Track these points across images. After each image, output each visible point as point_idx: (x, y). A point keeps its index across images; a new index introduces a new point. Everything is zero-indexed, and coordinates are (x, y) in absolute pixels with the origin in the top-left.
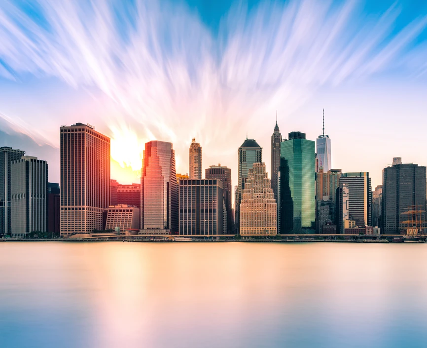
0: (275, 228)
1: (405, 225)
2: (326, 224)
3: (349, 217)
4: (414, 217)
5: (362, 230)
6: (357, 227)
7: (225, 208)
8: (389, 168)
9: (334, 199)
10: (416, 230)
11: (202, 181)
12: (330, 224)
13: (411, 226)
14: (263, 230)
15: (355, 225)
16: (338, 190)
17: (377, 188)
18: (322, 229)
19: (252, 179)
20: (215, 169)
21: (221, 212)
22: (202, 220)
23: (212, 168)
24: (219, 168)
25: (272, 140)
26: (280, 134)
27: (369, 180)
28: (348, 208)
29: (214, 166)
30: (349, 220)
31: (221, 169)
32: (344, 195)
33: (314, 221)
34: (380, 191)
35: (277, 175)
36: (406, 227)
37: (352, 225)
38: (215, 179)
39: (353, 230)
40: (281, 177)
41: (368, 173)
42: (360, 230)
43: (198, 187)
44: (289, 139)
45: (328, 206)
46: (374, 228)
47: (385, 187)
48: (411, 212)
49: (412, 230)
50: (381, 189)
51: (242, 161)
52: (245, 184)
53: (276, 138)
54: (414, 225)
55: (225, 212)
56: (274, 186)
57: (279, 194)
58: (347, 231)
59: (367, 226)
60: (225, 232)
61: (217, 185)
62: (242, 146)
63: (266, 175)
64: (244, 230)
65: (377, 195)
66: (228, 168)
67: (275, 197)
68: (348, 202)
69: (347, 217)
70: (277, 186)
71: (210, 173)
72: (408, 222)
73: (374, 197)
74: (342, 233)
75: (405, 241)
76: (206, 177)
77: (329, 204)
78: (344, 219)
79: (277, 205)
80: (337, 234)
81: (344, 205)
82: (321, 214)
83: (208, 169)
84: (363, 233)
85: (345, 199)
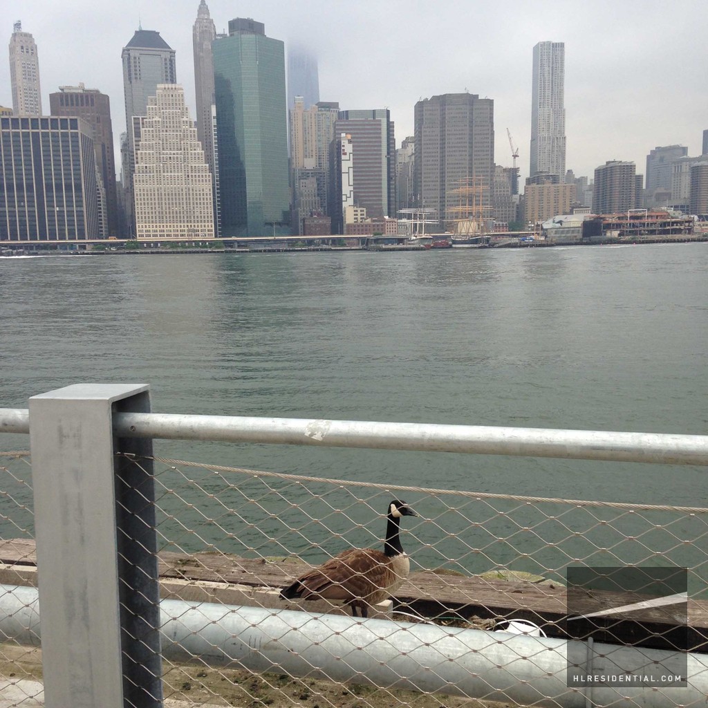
0: (211, 226)
1: (454, 215)
2: (312, 215)
3: (355, 202)
4: (470, 199)
5: (378, 225)
6: (369, 220)
7: (100, 183)
8: (426, 101)
9: (326, 165)
10: (474, 225)
11: (44, 121)
12: (319, 215)
13: (466, 216)
14: (186, 229)
15: (365, 216)
16: (331, 145)
17: (405, 144)
18: (304, 225)
19: (157, 119)
20: (72, 95)
21: (93, 190)
22: (51, 209)
23: (66, 91)
24: (81, 91)
25: (194, 35)
26: (211, 22)
27: (390, 126)
28: (351, 183)
29: (69, 88)
30: (354, 206)
31: (87, 96)
32: (343, 157)
33: (289, 209)
34: (411, 148)
35: (210, 111)
36: (457, 217)
37: (359, 217)
38: (75, 117)
39: (362, 226)
40: (218, 117)
41: (388, 112)
42: (374, 226)
43: (36, 135)
44: (231, 35)
45: (314, 180)
46: (399, 221)
47: (418, 139)
48: (465, 190)
49: (466, 224)
50: (413, 145)
51: (133, 76)
52: (142, 130)
53: (203, 29)
54: (470, 214)
55: (102, 191)
56: (204, 138)
57: (215, 155)
58: (353, 228)
59: (387, 217)
60: (104, 233)
61: (79, 131)
62: (130, 44)
63: (184, 112)
64: (145, 230)
65: (406, 155)
66: (103, 92)
67: (208, 159)
68: (351, 170)
69: (351, 201)
70: (211, 139)
71: (62, 104)
72: (460, 209)
73: (400, 159)
74: (342, 234)
75: (454, 246)
76: (52, 113)
77: (317, 174)
78: (344, 204)
79: (213, 177)
80: (332, 234)
81: (344, 178)
82: (301, 195)
83: (56, 94)
84: (380, 232)
85: (347, 165)
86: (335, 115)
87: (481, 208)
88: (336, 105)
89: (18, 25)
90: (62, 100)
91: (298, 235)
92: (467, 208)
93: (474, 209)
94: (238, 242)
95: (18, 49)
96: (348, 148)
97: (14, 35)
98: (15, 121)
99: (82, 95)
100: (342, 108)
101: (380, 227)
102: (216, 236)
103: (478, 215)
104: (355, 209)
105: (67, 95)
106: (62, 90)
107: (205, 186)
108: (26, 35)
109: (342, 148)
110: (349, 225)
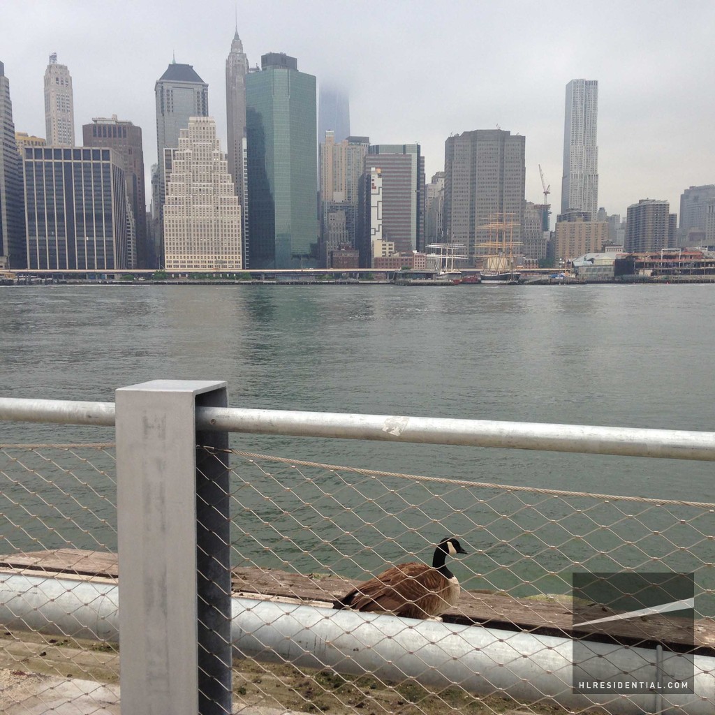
0: (239, 258)
1: (484, 251)
2: (339, 249)
3: (383, 235)
4: (500, 236)
5: (406, 260)
6: (397, 255)
7: (130, 214)
8: (457, 137)
9: (355, 199)
10: (504, 260)
11: (77, 151)
12: (347, 248)
13: (496, 252)
14: (214, 260)
15: (393, 250)
16: (361, 180)
17: (435, 179)
18: (332, 258)
19: (188, 151)
20: (104, 126)
21: (123, 221)
22: (81, 238)
23: (98, 122)
24: (114, 123)
25: (227, 69)
26: (245, 56)
27: (420, 161)
28: (380, 217)
29: (103, 119)
30: (382, 240)
31: (119, 128)
32: (373, 191)
33: (316, 242)
34: (441, 183)
35: (241, 144)
36: (486, 253)
37: (387, 251)
38: (107, 148)
39: (391, 260)
40: (249, 150)
41: (419, 147)
42: (402, 260)
43: (68, 166)
44: (264, 70)
45: (343, 213)
46: (427, 256)
47: (448, 174)
48: (494, 226)
49: (496, 260)
50: (443, 180)
51: (166, 109)
52: (173, 162)
53: (236, 63)
54: (500, 250)
55: (132, 222)
56: (234, 170)
57: (245, 188)
58: (380, 262)
59: (415, 252)
60: (132, 263)
61: (111, 162)
62: (163, 77)
63: (215, 144)
64: (174, 261)
65: (436, 190)
66: (135, 124)
67: (238, 191)
68: (380, 204)
69: (379, 235)
70: (241, 171)
71: (95, 136)
72: (490, 244)
73: (429, 194)
74: (370, 267)
75: (483, 282)
76: (85, 144)
77: (345, 207)
78: (373, 238)
79: (242, 209)
80: (360, 268)
81: (373, 211)
82: (330, 227)
83: (89, 125)
84: (408, 266)
85: (376, 199)
86: (366, 149)
87: (511, 244)
88: (367, 139)
89: (53, 57)
90: (95, 131)
91: (325, 268)
92: (497, 244)
93: (504, 245)
94: (266, 274)
95: (53, 81)
96: (377, 182)
97: (50, 67)
98: (48, 151)
99: (114, 127)
100: (373, 143)
101: (408, 261)
102: (243, 268)
103: (508, 251)
104: (384, 243)
105: (100, 126)
106: (96, 121)
107: (233, 218)
108: (61, 67)
109: (372, 182)
110: (377, 259)
